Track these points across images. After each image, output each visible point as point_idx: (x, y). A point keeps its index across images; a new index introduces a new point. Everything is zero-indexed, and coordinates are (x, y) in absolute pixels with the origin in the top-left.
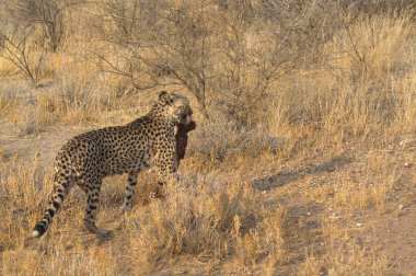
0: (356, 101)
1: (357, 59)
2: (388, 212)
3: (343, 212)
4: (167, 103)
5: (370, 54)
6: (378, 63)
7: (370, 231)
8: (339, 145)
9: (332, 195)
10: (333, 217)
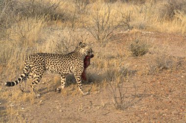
0: (21, 54)
1: (22, 36)
2: (36, 103)
3: (16, 103)
4: (82, 47)
5: (28, 35)
6: (30, 39)
7: (28, 111)
8: (14, 74)
9: (11, 95)
10: (11, 105)
